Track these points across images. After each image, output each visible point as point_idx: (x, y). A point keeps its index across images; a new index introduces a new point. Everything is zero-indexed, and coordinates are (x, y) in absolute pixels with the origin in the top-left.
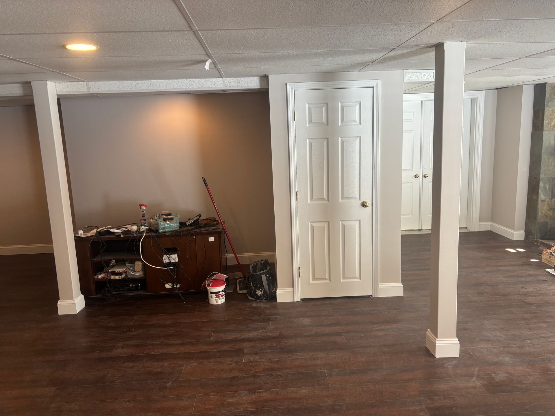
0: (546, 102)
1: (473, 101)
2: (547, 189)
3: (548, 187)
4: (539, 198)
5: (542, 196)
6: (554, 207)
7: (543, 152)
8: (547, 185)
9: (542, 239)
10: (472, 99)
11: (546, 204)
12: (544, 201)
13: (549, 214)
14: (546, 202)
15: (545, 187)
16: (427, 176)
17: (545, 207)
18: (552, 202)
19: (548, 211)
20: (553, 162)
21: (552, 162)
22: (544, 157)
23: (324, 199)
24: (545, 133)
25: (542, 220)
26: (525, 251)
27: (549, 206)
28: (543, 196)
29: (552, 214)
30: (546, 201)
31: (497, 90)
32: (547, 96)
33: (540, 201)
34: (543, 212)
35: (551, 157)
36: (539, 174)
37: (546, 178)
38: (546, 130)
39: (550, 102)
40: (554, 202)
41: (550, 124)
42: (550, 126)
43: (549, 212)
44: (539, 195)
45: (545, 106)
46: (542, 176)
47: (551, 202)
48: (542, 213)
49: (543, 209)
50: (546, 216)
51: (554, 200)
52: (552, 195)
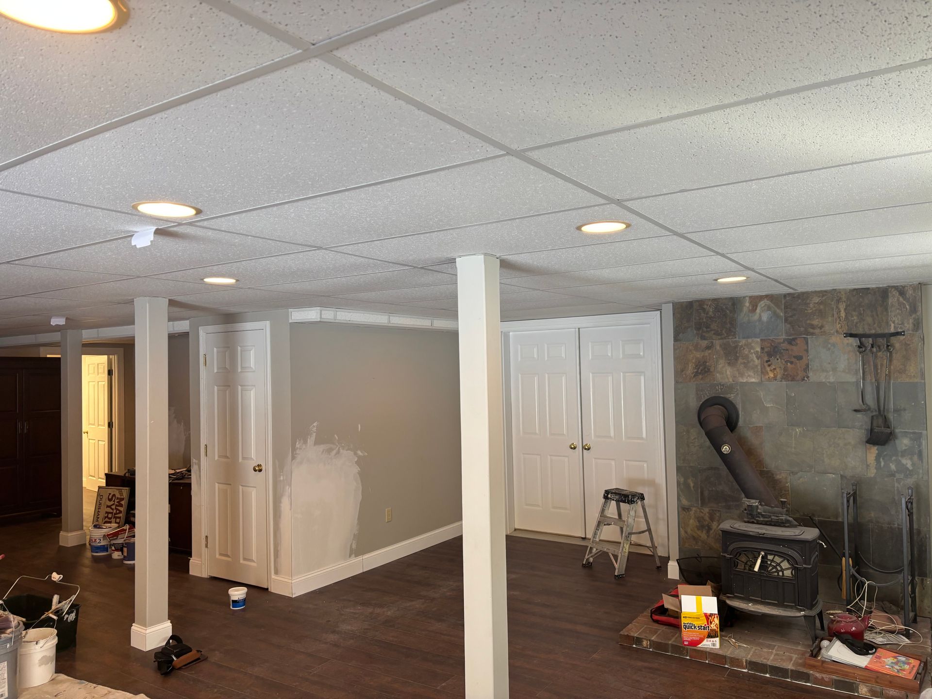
2: (692, 488)
3: (692, 485)
6: (708, 524)
8: (690, 480)
11: (693, 517)
12: (688, 509)
13: (700, 537)
14: (692, 513)
15: (686, 484)
17: (691, 521)
18: (703, 513)
19: (698, 529)
20: (696, 440)
21: (695, 438)
22: (679, 428)
23: (227, 457)
25: (687, 546)
27: (699, 521)
28: (684, 500)
29: (706, 537)
30: (691, 510)
32: (675, 323)
33: (680, 510)
34: (689, 531)
35: (692, 430)
37: (687, 468)
38: (678, 382)
39: (681, 334)
40: (707, 514)
41: (684, 372)
42: (685, 374)
43: (699, 533)
46: (678, 463)
47: (701, 514)
48: (686, 532)
49: (687, 524)
50: (694, 538)
51: (706, 510)
52: (703, 499)
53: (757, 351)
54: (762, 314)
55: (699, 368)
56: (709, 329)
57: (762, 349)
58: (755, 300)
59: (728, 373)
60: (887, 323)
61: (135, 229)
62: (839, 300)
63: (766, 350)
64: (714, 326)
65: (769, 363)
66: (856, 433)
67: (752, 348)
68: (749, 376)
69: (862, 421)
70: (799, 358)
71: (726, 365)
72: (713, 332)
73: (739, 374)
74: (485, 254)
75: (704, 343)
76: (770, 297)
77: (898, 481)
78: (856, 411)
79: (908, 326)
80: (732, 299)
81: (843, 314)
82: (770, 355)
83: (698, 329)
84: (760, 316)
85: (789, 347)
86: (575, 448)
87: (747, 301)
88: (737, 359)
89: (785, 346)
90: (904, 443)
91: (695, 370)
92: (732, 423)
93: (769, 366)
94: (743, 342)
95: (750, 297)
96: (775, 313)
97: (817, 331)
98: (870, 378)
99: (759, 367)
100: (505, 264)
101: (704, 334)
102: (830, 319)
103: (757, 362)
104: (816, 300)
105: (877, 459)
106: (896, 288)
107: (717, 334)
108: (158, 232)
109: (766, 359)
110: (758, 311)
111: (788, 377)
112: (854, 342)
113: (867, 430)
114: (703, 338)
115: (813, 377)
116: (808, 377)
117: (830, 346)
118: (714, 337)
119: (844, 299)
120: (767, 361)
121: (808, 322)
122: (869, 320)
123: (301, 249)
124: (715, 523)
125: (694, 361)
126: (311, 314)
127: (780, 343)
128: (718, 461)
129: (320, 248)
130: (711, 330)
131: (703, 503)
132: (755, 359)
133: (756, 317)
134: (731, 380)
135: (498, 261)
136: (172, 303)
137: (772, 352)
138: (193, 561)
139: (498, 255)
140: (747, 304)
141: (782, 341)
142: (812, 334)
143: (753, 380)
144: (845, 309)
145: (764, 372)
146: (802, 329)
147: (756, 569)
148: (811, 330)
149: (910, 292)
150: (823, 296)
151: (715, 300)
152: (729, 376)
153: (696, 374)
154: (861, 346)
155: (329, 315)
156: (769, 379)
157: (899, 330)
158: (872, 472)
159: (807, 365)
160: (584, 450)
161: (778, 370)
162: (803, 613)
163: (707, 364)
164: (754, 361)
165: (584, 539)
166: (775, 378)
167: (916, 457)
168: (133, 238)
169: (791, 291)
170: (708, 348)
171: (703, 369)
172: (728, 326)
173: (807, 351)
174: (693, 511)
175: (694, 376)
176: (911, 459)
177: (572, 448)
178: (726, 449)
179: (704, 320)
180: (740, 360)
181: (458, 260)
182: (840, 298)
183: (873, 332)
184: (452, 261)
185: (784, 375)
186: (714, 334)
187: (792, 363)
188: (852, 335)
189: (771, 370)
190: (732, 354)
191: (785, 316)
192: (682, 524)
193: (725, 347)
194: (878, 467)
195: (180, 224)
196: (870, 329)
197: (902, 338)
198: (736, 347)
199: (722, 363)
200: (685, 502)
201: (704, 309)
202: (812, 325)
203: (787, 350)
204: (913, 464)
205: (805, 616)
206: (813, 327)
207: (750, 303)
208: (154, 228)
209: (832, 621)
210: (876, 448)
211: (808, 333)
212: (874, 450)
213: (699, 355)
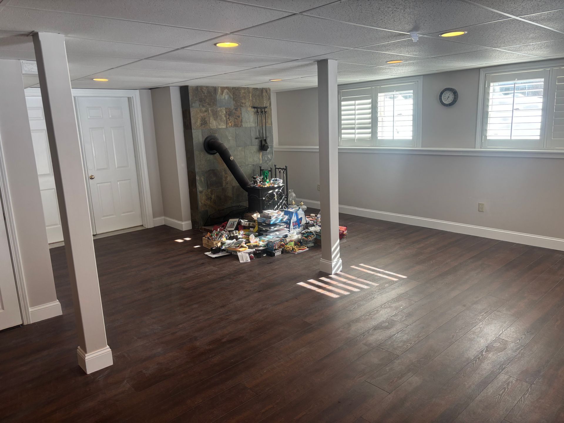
0: (190, 103)
1: (129, 99)
2: (203, 181)
3: (203, 180)
4: (197, 190)
5: (199, 188)
6: (210, 197)
7: (194, 148)
8: (202, 178)
9: (205, 226)
10: (128, 98)
11: (204, 195)
12: (202, 192)
13: (208, 203)
15: (200, 180)
16: (94, 178)
17: (204, 197)
19: (206, 200)
21: (203, 157)
22: (196, 153)
24: (193, 131)
25: (203, 209)
26: (190, 239)
27: (207, 196)
29: (210, 203)
31: (150, 90)
32: (190, 98)
33: (198, 193)
35: (201, 153)
36: (194, 169)
37: (201, 172)
38: (194, 129)
39: (193, 104)
40: (210, 192)
41: (196, 123)
42: (197, 125)
44: (197, 188)
45: (190, 107)
46: (197, 170)
47: (208, 193)
48: (202, 203)
49: (202, 199)
50: (205, 205)
51: (209, 190)
52: (208, 186)
53: (225, 114)
54: (226, 96)
55: (202, 122)
56: (205, 102)
57: (226, 112)
58: (223, 89)
59: (214, 124)
60: (263, 103)
62: (249, 92)
63: (228, 113)
64: (207, 100)
65: (229, 119)
66: (255, 147)
67: (222, 112)
68: (222, 125)
69: (256, 142)
70: (239, 117)
71: (213, 120)
72: (207, 103)
73: (219, 124)
75: (204, 109)
76: (228, 88)
77: (267, 164)
78: (256, 138)
79: (268, 104)
80: (214, 87)
81: (251, 98)
82: (229, 115)
83: (201, 101)
84: (225, 97)
85: (236, 112)
87: (220, 89)
88: (217, 117)
89: (234, 111)
91: (201, 123)
93: (229, 120)
94: (219, 109)
95: (221, 87)
96: (230, 96)
97: (244, 105)
99: (226, 121)
101: (203, 104)
102: (247, 100)
103: (225, 118)
104: (243, 91)
105: (262, 157)
106: (265, 89)
107: (209, 104)
110: (224, 94)
111: (236, 125)
112: (255, 110)
113: (259, 146)
114: (203, 106)
115: (244, 125)
116: (242, 125)
117: (248, 111)
118: (208, 106)
119: (251, 92)
120: (229, 118)
121: (241, 101)
122: (258, 101)
124: (213, 195)
125: (200, 118)
127: (232, 110)
130: (206, 102)
132: (224, 117)
133: (223, 97)
134: (216, 127)
137: (230, 114)
140: (220, 91)
141: (233, 109)
142: (242, 106)
143: (224, 127)
144: (251, 96)
145: (227, 124)
146: (239, 104)
148: (242, 105)
149: (268, 91)
150: (245, 90)
151: (207, 87)
152: (215, 125)
153: (202, 124)
154: (257, 112)
156: (229, 127)
157: (266, 106)
158: (260, 162)
159: (242, 120)
161: (232, 122)
163: (206, 119)
164: (224, 118)
166: (231, 126)
167: (271, 154)
170: (206, 111)
171: (204, 122)
172: (213, 101)
173: (241, 114)
174: (204, 192)
175: (201, 126)
176: (270, 155)
179: (203, 97)
180: (219, 118)
182: (250, 92)
183: (259, 106)
185: (234, 124)
186: (208, 104)
187: (237, 119)
188: (254, 108)
189: (230, 122)
190: (215, 115)
191: (233, 98)
192: (200, 200)
193: (212, 111)
194: (263, 160)
196: (259, 105)
197: (267, 109)
198: (217, 111)
199: (212, 119)
201: (203, 91)
202: (242, 102)
203: (235, 113)
204: (271, 157)
207: (221, 90)
210: (261, 152)
212: (261, 154)
213: (202, 115)
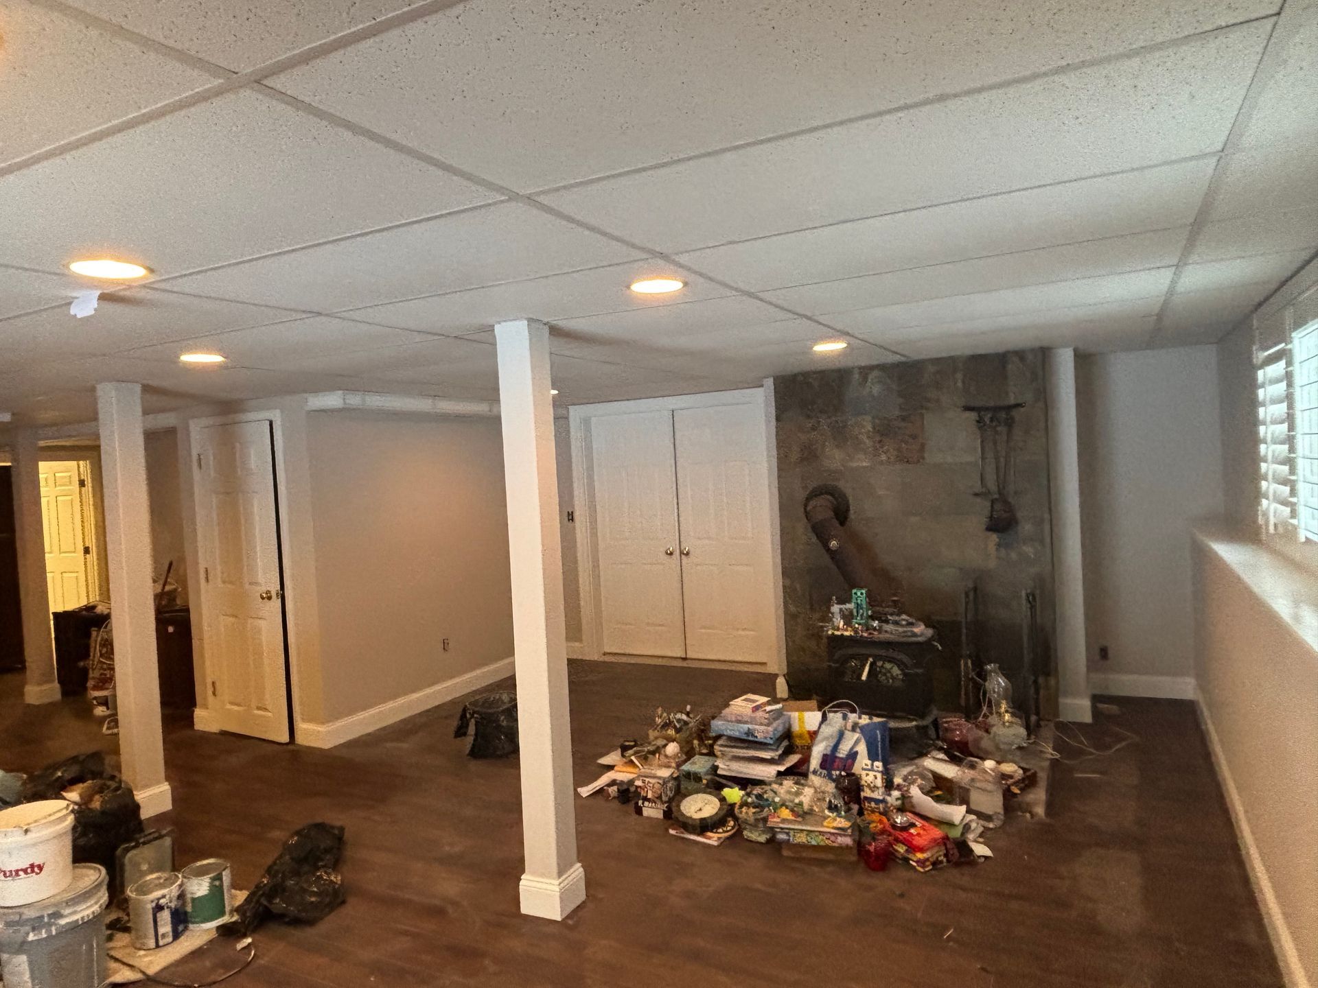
3: (799, 588)
6: (818, 632)
8: (798, 582)
11: (801, 625)
12: (795, 616)
13: (810, 647)
17: (800, 630)
20: (802, 537)
21: (801, 535)
22: (783, 523)
23: (232, 583)
25: (795, 658)
27: (808, 630)
28: (791, 606)
29: (817, 647)
30: (800, 617)
34: (798, 641)
35: (798, 525)
37: (794, 569)
39: (784, 413)
40: (817, 621)
41: (788, 457)
42: (790, 460)
43: (808, 643)
46: (784, 563)
47: (811, 621)
49: (795, 632)
50: (803, 649)
51: (816, 616)
53: (869, 431)
54: (874, 387)
55: (804, 453)
56: (814, 407)
57: (874, 428)
58: (865, 371)
59: (837, 457)
60: (1007, 393)
61: (74, 294)
62: (956, 369)
63: (878, 429)
64: (819, 403)
65: (882, 443)
66: (976, 521)
67: (863, 427)
68: (860, 459)
69: (983, 506)
70: (914, 437)
71: (834, 448)
72: (819, 410)
73: (848, 457)
74: (530, 320)
75: (809, 423)
76: (882, 367)
77: (1020, 571)
78: (975, 495)
79: (1028, 397)
80: (839, 371)
81: (960, 384)
82: (882, 434)
83: (802, 407)
84: (872, 391)
85: (903, 424)
86: (671, 554)
87: (857, 372)
88: (846, 440)
89: (898, 423)
90: (1026, 528)
91: (800, 455)
92: (841, 513)
93: (882, 447)
94: (852, 420)
95: (860, 368)
96: (887, 385)
97: (932, 405)
98: (990, 455)
99: (871, 449)
100: (556, 331)
101: (809, 412)
102: (947, 391)
103: (868, 443)
104: (931, 369)
105: (998, 548)
106: (1015, 353)
107: (823, 411)
108: (103, 298)
109: (878, 438)
110: (869, 384)
111: (903, 459)
112: (973, 416)
113: (987, 516)
114: (808, 417)
115: (929, 458)
116: (923, 458)
117: (946, 420)
118: (821, 415)
119: (961, 367)
120: (880, 441)
121: (924, 395)
122: (987, 391)
123: (295, 316)
125: (798, 444)
126: (332, 400)
127: (893, 421)
128: (826, 559)
129: (319, 314)
130: (817, 408)
131: (812, 609)
132: (866, 440)
133: (867, 391)
134: (840, 465)
135: (547, 326)
136: (146, 389)
137: (884, 431)
138: (198, 713)
139: (546, 320)
140: (857, 376)
141: (895, 418)
142: (927, 409)
143: (864, 464)
144: (963, 379)
145: (876, 455)
146: (917, 403)
147: (864, 677)
148: (927, 404)
149: (1030, 357)
150: (939, 364)
151: (821, 372)
152: (838, 461)
153: (802, 460)
154: (980, 420)
155: (355, 400)
156: (882, 463)
157: (1020, 402)
158: (992, 564)
159: (923, 445)
160: (683, 556)
161: (891, 451)
162: (914, 723)
163: (814, 448)
164: (865, 443)
165: (685, 659)
166: (888, 461)
167: (1037, 543)
168: (73, 305)
169: (903, 359)
170: (814, 429)
171: (810, 455)
172: (836, 402)
173: (923, 428)
174: (802, 619)
175: (800, 462)
176: (1032, 546)
177: (667, 553)
178: (834, 544)
179: (809, 396)
180: (850, 442)
181: (497, 328)
182: (957, 366)
183: (992, 404)
184: (490, 329)
185: (897, 456)
186: (820, 412)
187: (906, 443)
188: (970, 409)
189: (884, 452)
190: (841, 435)
191: (898, 389)
192: (789, 633)
193: (833, 427)
194: (999, 558)
195: (130, 287)
196: (989, 402)
197: (1022, 409)
198: (845, 426)
199: (829, 446)
200: (792, 609)
201: (809, 384)
202: (928, 398)
203: (901, 428)
204: (1035, 552)
205: (917, 727)
206: (929, 400)
207: (860, 374)
208: (98, 293)
209: (946, 730)
210: (997, 535)
211: (922, 407)
212: (994, 537)
213: (804, 437)
